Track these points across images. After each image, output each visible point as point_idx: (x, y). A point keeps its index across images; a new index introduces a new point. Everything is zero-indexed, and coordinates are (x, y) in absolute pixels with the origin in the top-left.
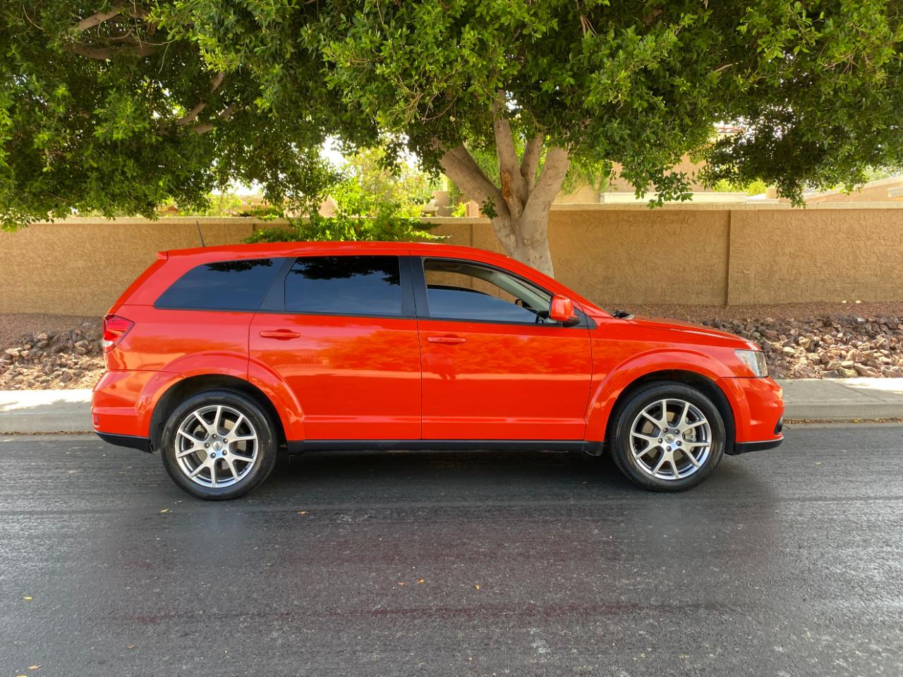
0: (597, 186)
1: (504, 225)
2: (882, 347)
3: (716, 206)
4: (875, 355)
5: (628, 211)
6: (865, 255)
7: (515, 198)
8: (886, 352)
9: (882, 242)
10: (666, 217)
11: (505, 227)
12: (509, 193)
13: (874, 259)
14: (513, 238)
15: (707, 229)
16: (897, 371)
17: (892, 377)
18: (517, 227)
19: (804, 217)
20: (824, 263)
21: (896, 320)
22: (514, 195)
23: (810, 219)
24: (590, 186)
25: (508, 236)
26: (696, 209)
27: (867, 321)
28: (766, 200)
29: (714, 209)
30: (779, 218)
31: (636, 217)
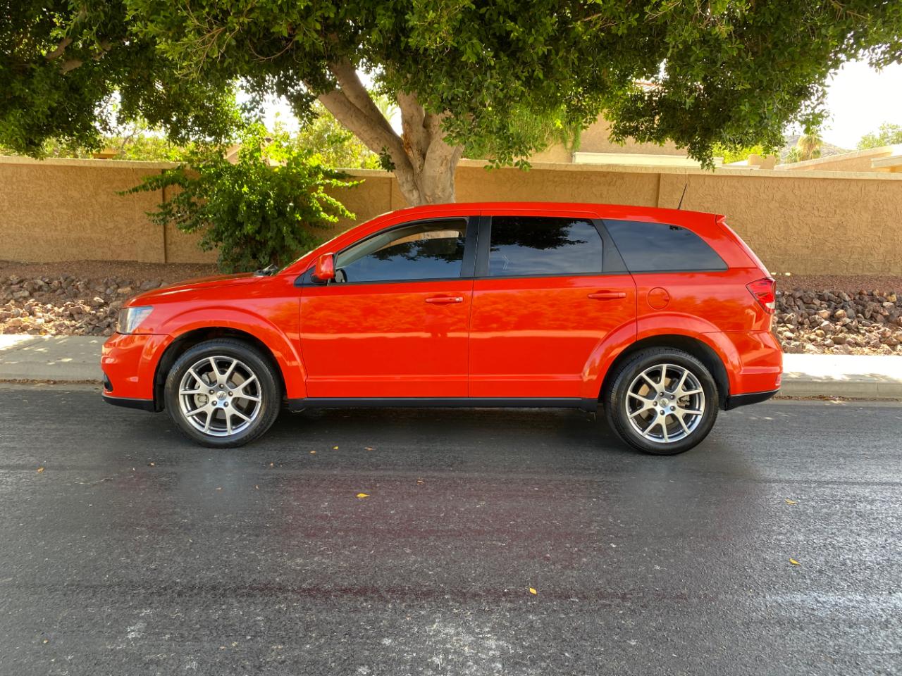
0: (569, 145)
1: (406, 179)
2: (790, 321)
3: (646, 168)
4: (780, 329)
5: (554, 171)
6: (798, 226)
7: (415, 151)
8: (791, 327)
9: (816, 213)
10: (593, 178)
11: (407, 181)
12: (409, 145)
13: (806, 230)
14: (415, 193)
15: (636, 192)
16: (797, 346)
17: (791, 352)
18: (419, 182)
19: (736, 184)
20: (755, 233)
21: (813, 294)
22: (414, 148)
23: (743, 186)
24: (563, 144)
25: (411, 191)
26: (624, 171)
27: (783, 294)
28: (748, 167)
29: (644, 172)
30: (711, 184)
31: (561, 177)
